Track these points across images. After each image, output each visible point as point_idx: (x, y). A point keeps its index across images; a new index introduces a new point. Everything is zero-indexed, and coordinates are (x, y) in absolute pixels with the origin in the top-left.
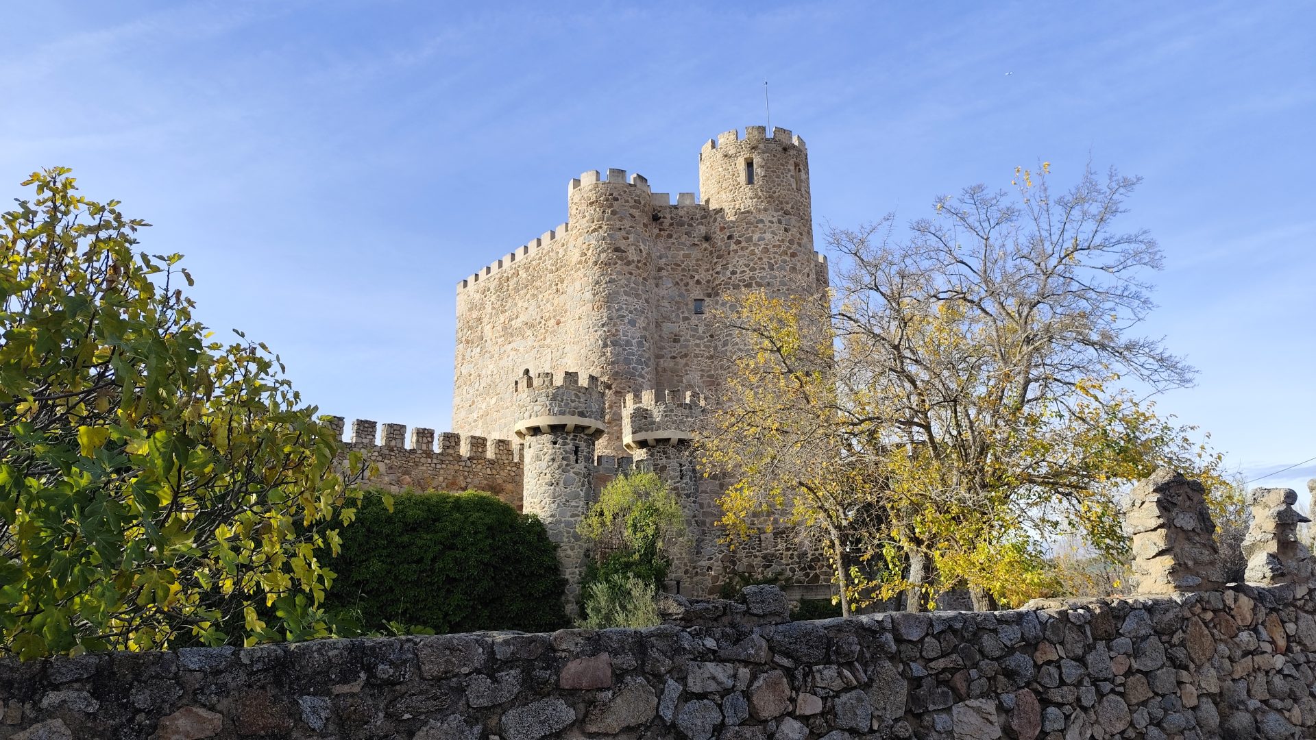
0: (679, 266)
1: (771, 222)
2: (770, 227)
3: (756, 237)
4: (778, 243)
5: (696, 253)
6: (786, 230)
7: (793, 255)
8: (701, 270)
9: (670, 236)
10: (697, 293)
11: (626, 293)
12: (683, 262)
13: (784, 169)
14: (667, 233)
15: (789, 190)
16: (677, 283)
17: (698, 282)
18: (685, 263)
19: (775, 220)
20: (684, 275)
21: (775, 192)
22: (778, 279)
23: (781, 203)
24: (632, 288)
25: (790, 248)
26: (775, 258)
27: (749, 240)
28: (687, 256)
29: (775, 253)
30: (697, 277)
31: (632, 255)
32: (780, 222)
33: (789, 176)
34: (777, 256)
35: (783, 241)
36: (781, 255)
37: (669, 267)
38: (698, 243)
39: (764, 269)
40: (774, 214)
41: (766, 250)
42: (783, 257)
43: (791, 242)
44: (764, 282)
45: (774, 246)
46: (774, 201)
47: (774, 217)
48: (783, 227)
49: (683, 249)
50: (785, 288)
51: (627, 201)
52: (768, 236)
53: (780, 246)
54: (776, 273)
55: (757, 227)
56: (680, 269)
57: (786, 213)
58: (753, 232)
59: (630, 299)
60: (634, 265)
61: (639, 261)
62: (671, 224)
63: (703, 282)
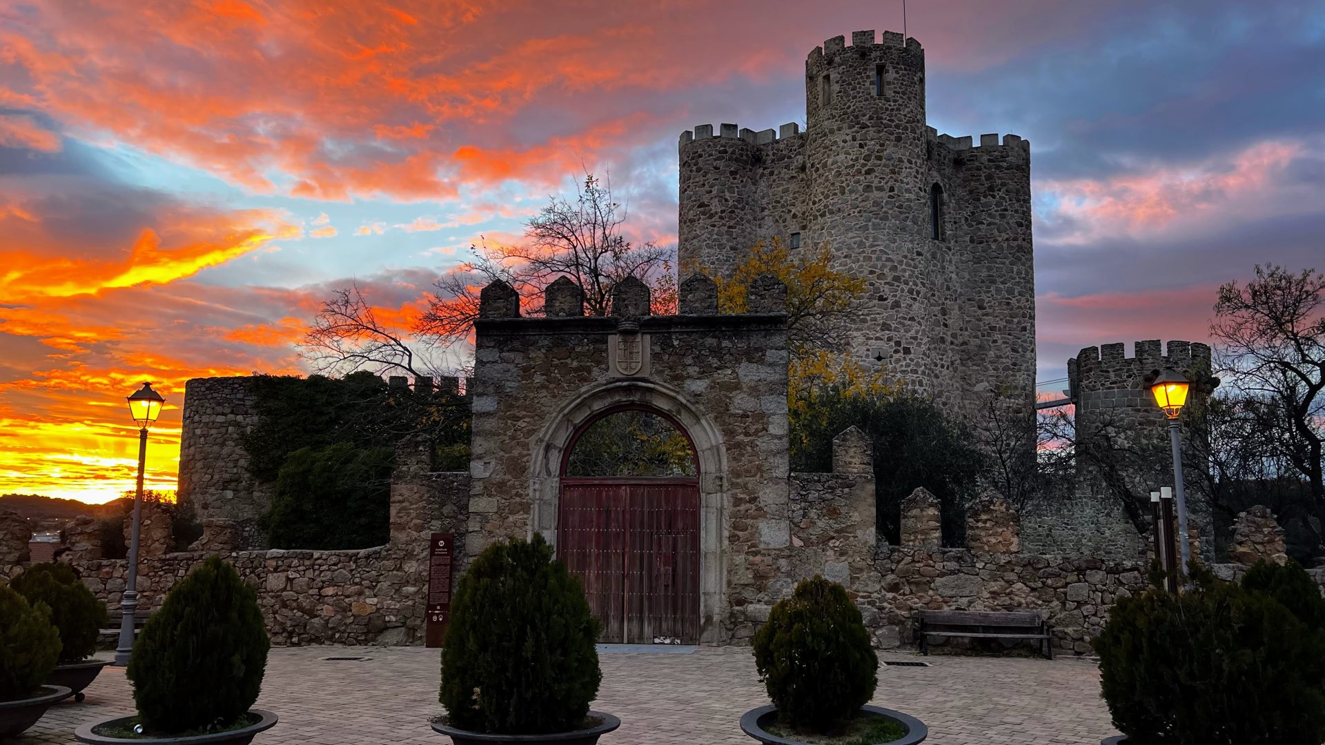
0: (779, 202)
1: (845, 141)
2: (843, 147)
3: (830, 161)
4: (851, 163)
5: (793, 186)
6: (861, 146)
7: (869, 172)
8: (798, 203)
9: (772, 173)
10: (794, 227)
11: (708, 246)
12: (782, 198)
13: (862, 78)
14: (769, 170)
15: (866, 100)
16: (777, 221)
17: (795, 216)
18: (784, 198)
19: (849, 138)
20: (783, 211)
21: (849, 107)
22: (849, 203)
23: (857, 117)
24: (715, 240)
25: (865, 165)
26: (847, 180)
27: (825, 165)
28: (786, 191)
29: (848, 174)
30: (793, 211)
31: (715, 207)
32: (854, 139)
33: (867, 84)
34: (848, 177)
35: (857, 159)
36: (854, 176)
37: (770, 206)
38: (796, 175)
39: (835, 194)
40: (848, 131)
41: (839, 174)
42: (856, 178)
43: (867, 158)
44: (835, 209)
45: (846, 168)
46: (848, 118)
47: (847, 135)
48: (857, 143)
49: (782, 185)
50: (856, 211)
51: (711, 155)
52: (842, 156)
53: (854, 165)
54: (847, 196)
55: (831, 150)
56: (779, 205)
57: (864, 126)
58: (828, 157)
59: (712, 251)
60: (717, 216)
61: (722, 212)
62: (773, 161)
63: (800, 215)
